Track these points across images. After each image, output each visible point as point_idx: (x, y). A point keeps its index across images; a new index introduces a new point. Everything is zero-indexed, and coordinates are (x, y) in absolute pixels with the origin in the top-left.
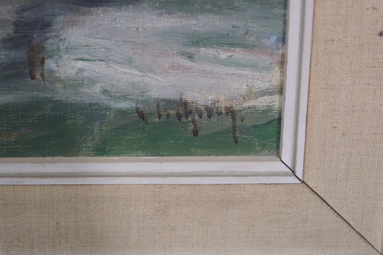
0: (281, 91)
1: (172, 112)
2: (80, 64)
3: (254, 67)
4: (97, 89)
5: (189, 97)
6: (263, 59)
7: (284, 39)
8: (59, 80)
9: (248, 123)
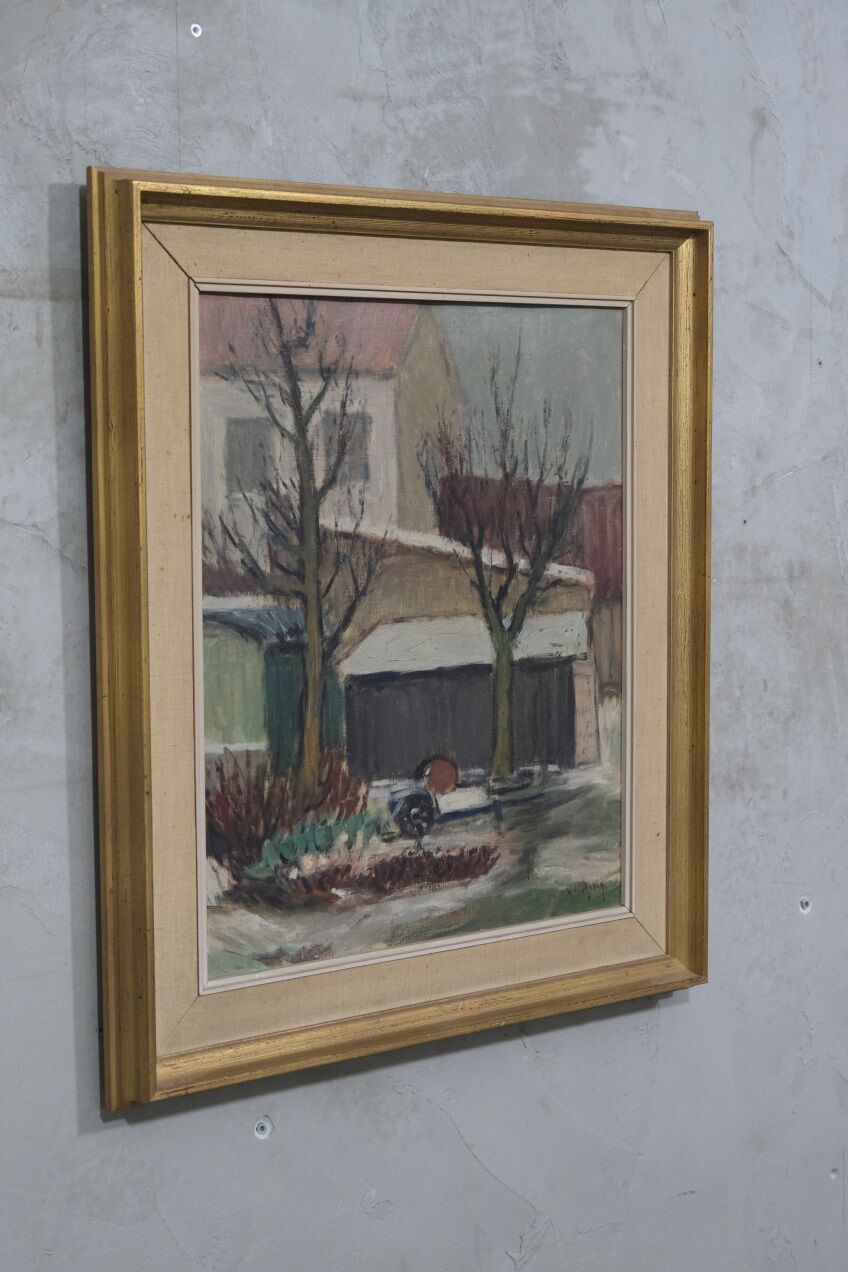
0: (624, 870)
1: (581, 889)
2: (547, 869)
4: (552, 881)
5: (586, 880)
6: (614, 856)
7: (623, 843)
8: (539, 878)
9: (609, 890)
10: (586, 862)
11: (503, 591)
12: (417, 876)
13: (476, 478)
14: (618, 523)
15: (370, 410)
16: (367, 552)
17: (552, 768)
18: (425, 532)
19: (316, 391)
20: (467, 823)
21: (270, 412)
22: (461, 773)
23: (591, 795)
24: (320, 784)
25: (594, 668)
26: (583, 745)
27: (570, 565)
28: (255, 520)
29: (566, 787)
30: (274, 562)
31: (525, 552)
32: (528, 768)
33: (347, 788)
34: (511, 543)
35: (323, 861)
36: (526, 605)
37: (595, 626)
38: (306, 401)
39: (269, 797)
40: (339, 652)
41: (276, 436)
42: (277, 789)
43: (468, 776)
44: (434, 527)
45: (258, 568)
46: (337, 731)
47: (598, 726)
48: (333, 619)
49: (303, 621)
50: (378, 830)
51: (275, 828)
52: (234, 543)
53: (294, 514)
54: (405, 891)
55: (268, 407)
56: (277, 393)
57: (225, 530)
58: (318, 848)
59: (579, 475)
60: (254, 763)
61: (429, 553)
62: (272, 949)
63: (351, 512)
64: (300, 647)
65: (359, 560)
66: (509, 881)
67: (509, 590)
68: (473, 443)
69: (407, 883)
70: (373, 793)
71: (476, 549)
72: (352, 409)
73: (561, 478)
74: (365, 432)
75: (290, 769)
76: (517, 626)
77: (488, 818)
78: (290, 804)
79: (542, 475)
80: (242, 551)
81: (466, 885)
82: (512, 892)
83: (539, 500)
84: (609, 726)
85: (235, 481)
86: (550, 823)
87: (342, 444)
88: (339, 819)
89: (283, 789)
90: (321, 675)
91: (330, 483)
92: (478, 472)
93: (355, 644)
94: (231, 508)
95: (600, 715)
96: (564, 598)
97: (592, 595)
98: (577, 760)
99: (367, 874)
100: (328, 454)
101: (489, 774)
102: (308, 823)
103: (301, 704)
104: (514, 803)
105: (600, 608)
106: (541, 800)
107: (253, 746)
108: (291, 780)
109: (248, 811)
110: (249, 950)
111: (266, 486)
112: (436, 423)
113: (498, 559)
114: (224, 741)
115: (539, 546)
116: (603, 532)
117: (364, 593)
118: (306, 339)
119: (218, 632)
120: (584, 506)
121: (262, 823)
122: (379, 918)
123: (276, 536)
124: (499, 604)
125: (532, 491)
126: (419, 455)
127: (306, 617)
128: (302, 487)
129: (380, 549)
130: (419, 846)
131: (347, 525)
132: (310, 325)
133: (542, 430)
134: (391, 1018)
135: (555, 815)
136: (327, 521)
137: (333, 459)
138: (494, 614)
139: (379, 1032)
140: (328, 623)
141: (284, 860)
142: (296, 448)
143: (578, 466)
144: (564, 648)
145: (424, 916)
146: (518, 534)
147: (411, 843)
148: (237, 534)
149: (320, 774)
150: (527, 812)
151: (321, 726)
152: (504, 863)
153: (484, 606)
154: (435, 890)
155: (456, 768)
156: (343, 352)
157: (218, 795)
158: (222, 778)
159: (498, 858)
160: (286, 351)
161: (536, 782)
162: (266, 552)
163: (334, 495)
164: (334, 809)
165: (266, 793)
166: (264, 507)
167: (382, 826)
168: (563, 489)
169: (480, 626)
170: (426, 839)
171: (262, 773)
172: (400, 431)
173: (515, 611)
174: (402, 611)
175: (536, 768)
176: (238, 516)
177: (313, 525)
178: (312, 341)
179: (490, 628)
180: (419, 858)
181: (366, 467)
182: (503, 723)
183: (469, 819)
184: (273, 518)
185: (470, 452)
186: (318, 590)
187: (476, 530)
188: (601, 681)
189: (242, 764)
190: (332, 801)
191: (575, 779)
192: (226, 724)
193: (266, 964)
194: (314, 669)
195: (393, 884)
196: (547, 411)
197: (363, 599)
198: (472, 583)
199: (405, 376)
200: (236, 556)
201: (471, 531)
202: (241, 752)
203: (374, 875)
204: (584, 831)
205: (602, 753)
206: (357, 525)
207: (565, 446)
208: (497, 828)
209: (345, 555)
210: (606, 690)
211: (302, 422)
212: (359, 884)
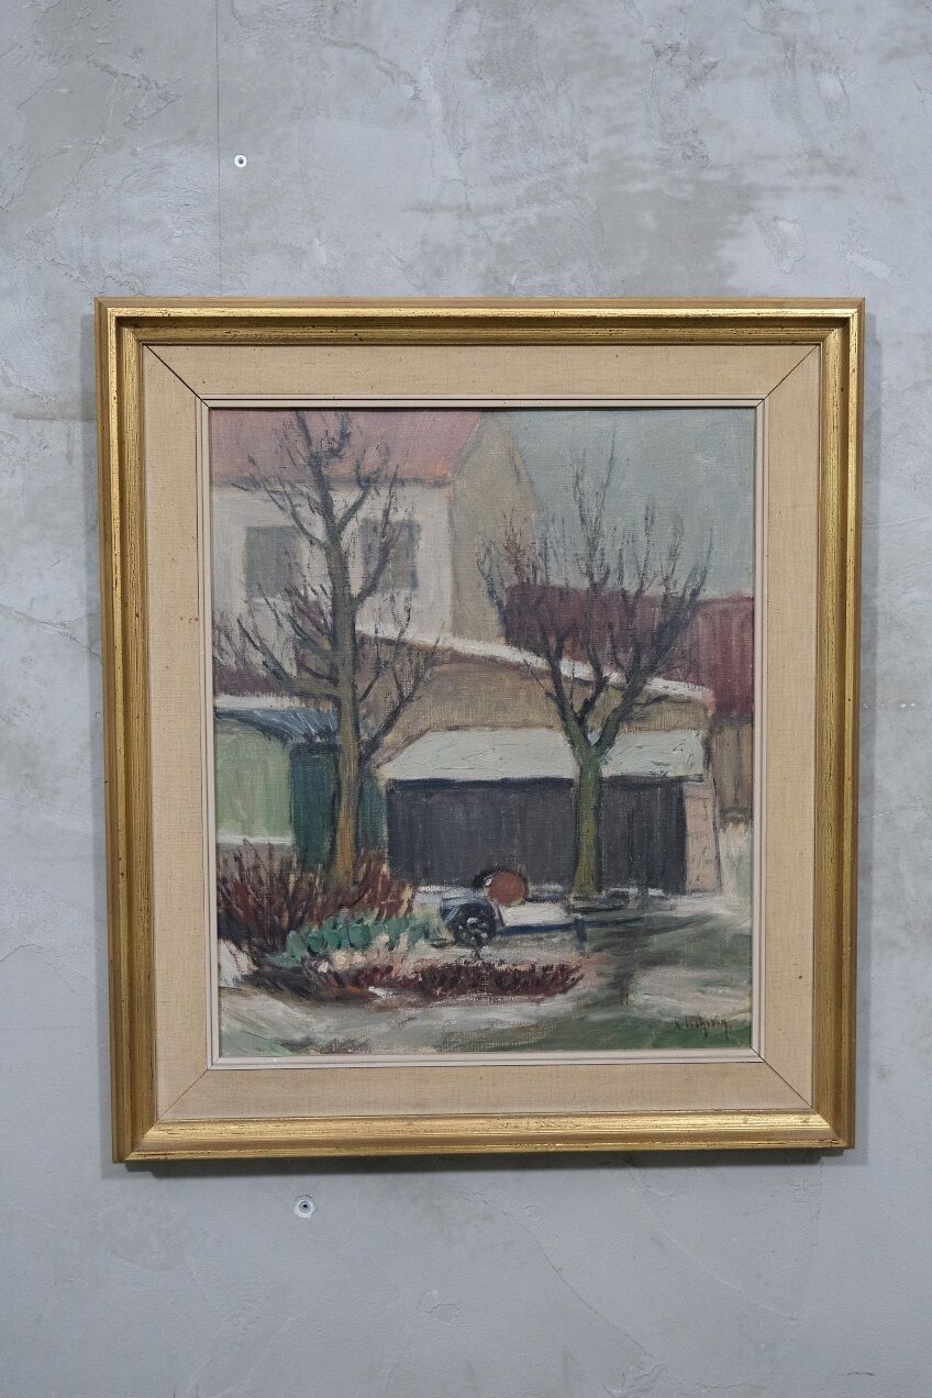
0: (751, 1011)
1: (694, 1023)
2: (647, 997)
3: (736, 997)
4: (655, 1011)
5: (702, 1014)
6: (741, 993)
7: (751, 982)
8: (635, 1006)
9: (734, 1029)
10: (702, 996)
11: (589, 705)
12: (474, 986)
13: (554, 588)
14: (747, 636)
15: (418, 518)
16: (414, 659)
17: (652, 892)
18: (489, 640)
19: (352, 500)
20: (541, 939)
21: (297, 521)
22: (531, 888)
23: (709, 925)
24: (355, 883)
25: (712, 790)
26: (697, 869)
27: (679, 680)
28: (279, 624)
29: (674, 914)
30: (301, 665)
31: (618, 666)
32: (620, 890)
33: (387, 890)
34: (600, 656)
35: (359, 959)
36: (620, 720)
37: (714, 746)
38: (339, 510)
39: (295, 891)
40: (378, 756)
41: (304, 544)
42: (304, 885)
43: (542, 891)
44: (499, 636)
45: (283, 670)
46: (375, 834)
47: (718, 853)
48: (372, 724)
49: (336, 723)
50: (427, 935)
51: (302, 920)
52: (254, 646)
53: (325, 620)
54: (459, 999)
55: (295, 515)
56: (305, 502)
57: (245, 633)
58: (352, 946)
59: (692, 586)
60: (277, 856)
61: (492, 663)
62: (298, 1036)
63: (395, 619)
64: (333, 749)
65: (405, 667)
66: (596, 1004)
67: (596, 704)
68: (551, 551)
69: (462, 992)
70: (419, 898)
71: (554, 659)
72: (395, 517)
73: (668, 589)
74: (412, 540)
75: (320, 866)
76: (607, 741)
77: (567, 936)
78: (319, 900)
79: (642, 584)
80: (264, 654)
81: (538, 1002)
82: (598, 1016)
83: (638, 612)
84: (734, 853)
85: (254, 586)
86: (652, 949)
87: (385, 551)
88: (378, 918)
89: (311, 885)
90: (358, 777)
91: (369, 589)
92: (557, 581)
93: (399, 749)
94: (250, 612)
95: (722, 841)
96: (670, 715)
97: (710, 714)
98: (689, 887)
99: (413, 977)
100: (367, 562)
101: (570, 892)
102: (341, 920)
103: (333, 803)
104: (603, 924)
105: (721, 729)
106: (638, 924)
107: (276, 841)
108: (321, 878)
109: (271, 902)
110: (271, 1034)
111: (291, 592)
112: (502, 530)
113: (584, 671)
114: (244, 833)
115: (637, 659)
116: (726, 648)
117: (410, 698)
118: (339, 450)
119: (236, 729)
120: (700, 620)
121: (286, 914)
122: (426, 1022)
123: (303, 641)
124: (583, 718)
125: (629, 604)
126: (480, 563)
127: (339, 720)
128: (334, 593)
129: (430, 656)
130: (478, 956)
131: (390, 631)
132: (345, 436)
133: (642, 537)
134: (426, 1124)
135: (658, 942)
136: (365, 625)
137: (373, 566)
138: (577, 728)
139: (409, 1135)
140: (366, 727)
141: (313, 953)
142: (328, 556)
143: (692, 576)
144: (671, 767)
145: (483, 1027)
146: (608, 645)
147: (468, 952)
148: (259, 637)
149: (355, 874)
150: (620, 935)
151: (357, 826)
152: (590, 983)
153: (564, 719)
154: (496, 1002)
155: (525, 881)
156: (386, 461)
157: (236, 885)
158: (241, 868)
159: (581, 978)
160: (315, 462)
161: (632, 905)
162: (292, 656)
163: (373, 602)
164: (372, 909)
165: (291, 887)
166: (290, 612)
167: (431, 931)
168: (670, 600)
169: (559, 739)
170: (486, 950)
171: (286, 866)
172: (455, 539)
173: (605, 727)
174: (456, 719)
175: (633, 891)
176: (259, 619)
177: (348, 632)
178: (347, 451)
179: (572, 742)
180: (477, 967)
181: (413, 575)
182: (587, 840)
183: (544, 935)
184: (299, 623)
185: (546, 562)
186: (354, 694)
187: (553, 641)
188: (722, 805)
189: (264, 856)
190: (369, 901)
191: (685, 906)
192: (245, 817)
193: (291, 1051)
194: (349, 771)
195: (446, 991)
196: (649, 519)
197: (409, 705)
198: (548, 694)
199: (461, 484)
200: (257, 658)
201: (547, 642)
202: (263, 845)
203: (420, 979)
204: (698, 962)
205: (724, 882)
206: (402, 632)
207: (673, 555)
208: (579, 948)
209: (386, 662)
210: (729, 815)
211: (335, 531)
212: (404, 985)
